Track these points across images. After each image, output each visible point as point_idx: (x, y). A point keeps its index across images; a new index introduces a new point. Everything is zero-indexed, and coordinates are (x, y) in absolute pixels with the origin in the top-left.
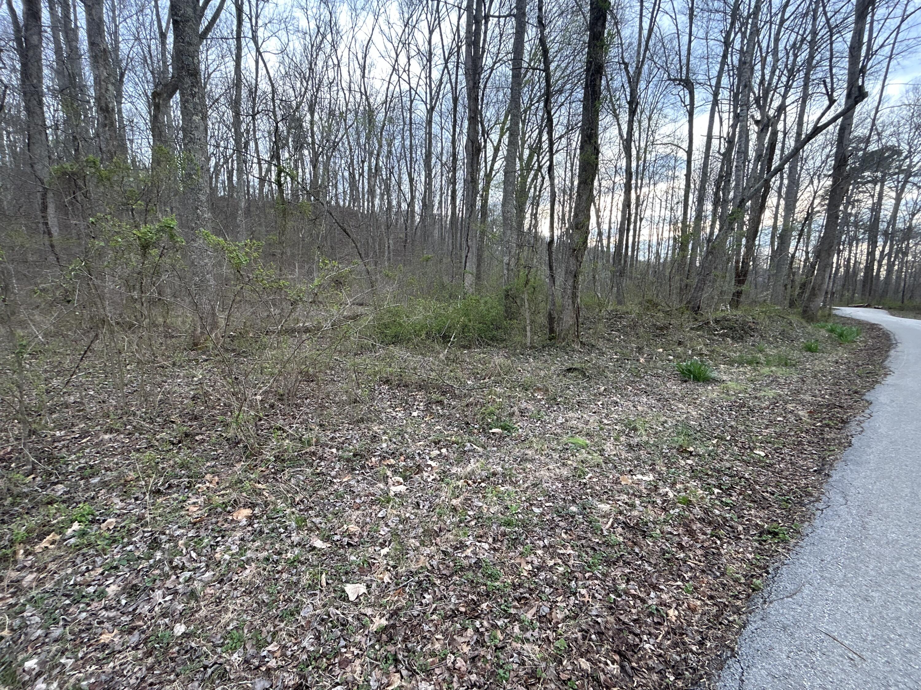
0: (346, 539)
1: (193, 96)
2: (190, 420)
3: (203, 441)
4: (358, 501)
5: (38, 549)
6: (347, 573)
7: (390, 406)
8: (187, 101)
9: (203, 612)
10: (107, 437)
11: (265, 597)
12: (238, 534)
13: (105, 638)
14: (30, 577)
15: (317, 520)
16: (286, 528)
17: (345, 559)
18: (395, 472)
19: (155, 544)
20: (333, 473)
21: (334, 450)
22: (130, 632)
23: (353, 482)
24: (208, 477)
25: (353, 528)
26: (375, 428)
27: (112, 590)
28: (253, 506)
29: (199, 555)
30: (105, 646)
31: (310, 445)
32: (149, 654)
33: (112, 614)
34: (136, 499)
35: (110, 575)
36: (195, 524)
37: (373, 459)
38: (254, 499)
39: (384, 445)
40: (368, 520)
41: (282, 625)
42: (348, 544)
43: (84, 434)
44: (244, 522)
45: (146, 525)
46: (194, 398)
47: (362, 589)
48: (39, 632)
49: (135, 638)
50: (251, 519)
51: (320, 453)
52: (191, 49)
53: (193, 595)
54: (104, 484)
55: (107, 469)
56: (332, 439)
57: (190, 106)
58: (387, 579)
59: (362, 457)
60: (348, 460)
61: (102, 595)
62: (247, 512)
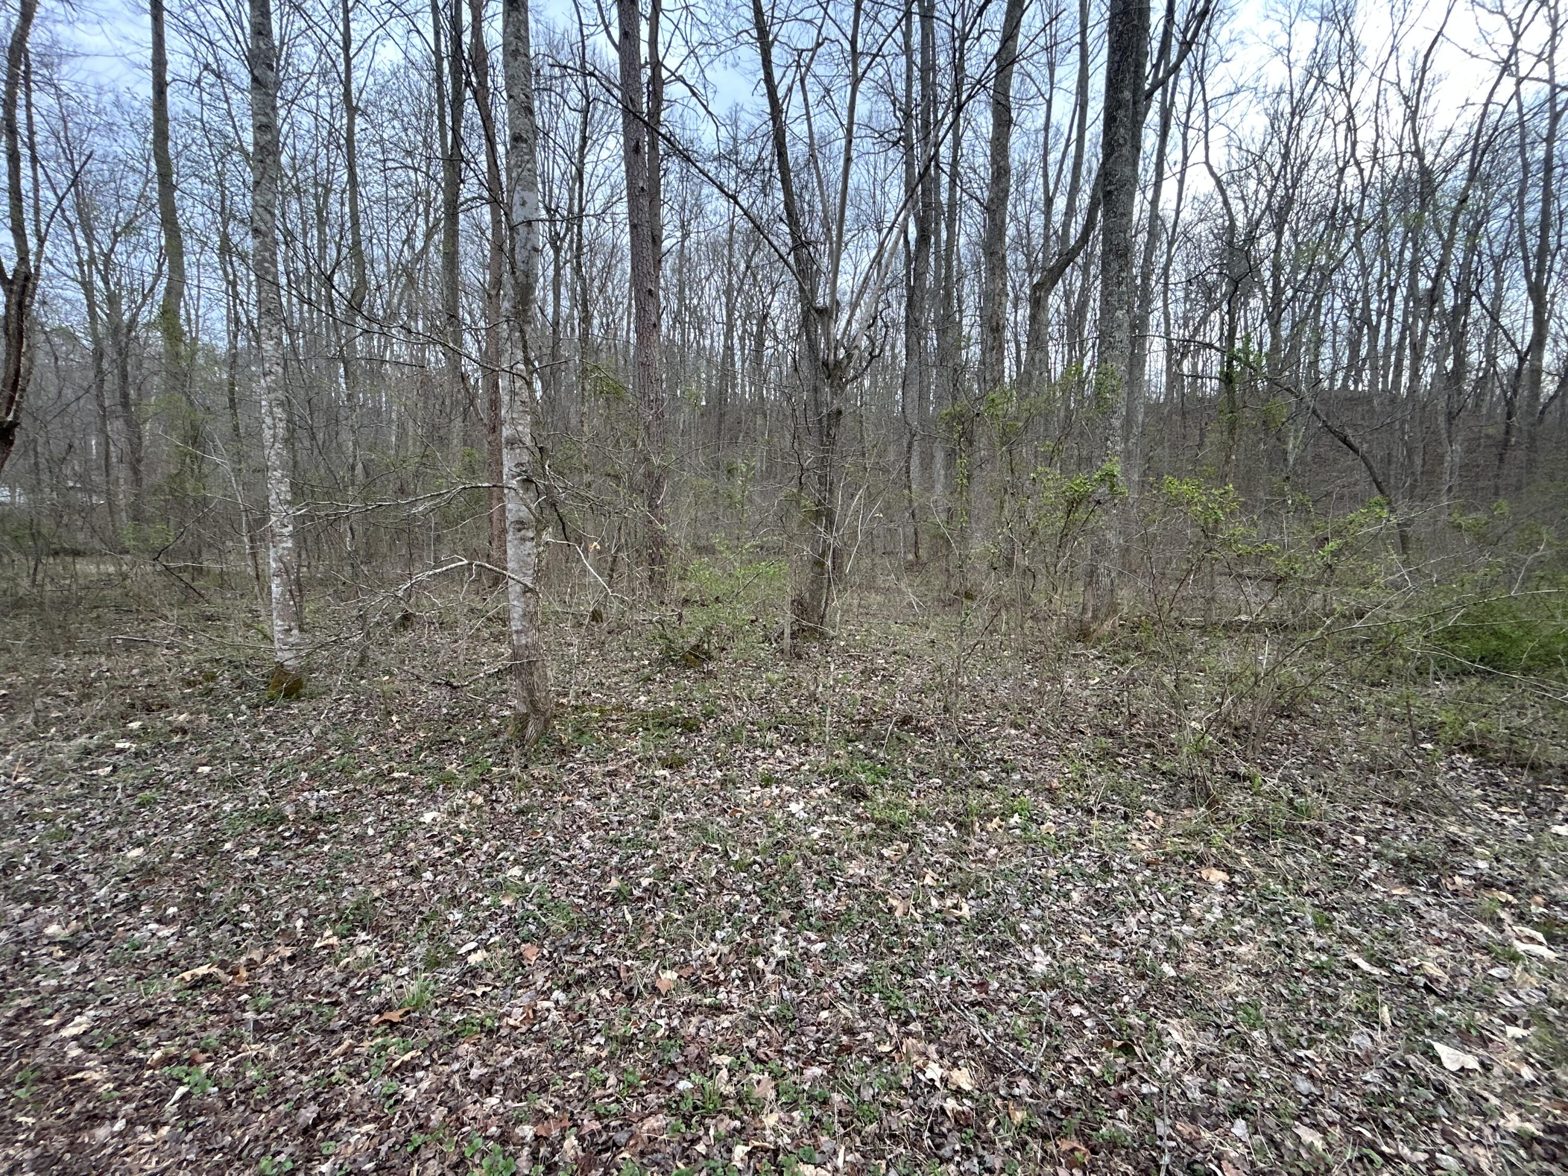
0: (1422, 981)
1: (1119, 284)
2: (1104, 734)
3: (1127, 767)
4: (1434, 931)
5: (990, 826)
6: (1431, 1026)
7: (1484, 799)
8: (1110, 294)
9: (1191, 967)
10: (1013, 732)
11: (1284, 992)
12: (1218, 899)
13: (1085, 938)
14: (993, 851)
15: (1354, 931)
16: (1295, 919)
17: (1423, 1007)
18: (1521, 918)
19: (1106, 868)
20: (1368, 873)
21: (1361, 840)
22: (1112, 945)
23: (1416, 902)
24: (1150, 813)
25: (1431, 968)
26: (1454, 829)
27: (1075, 895)
28: (1230, 872)
29: (1168, 900)
30: (1089, 948)
31: (1309, 817)
32: (1142, 977)
33: (1087, 920)
34: (1068, 811)
35: (1067, 881)
36: (1148, 864)
37: (1458, 879)
38: (1228, 861)
39: (1482, 865)
40: (1465, 969)
41: (1323, 1036)
42: (1426, 986)
43: (990, 723)
44: (1221, 887)
45: (1090, 842)
46: (1100, 707)
47: (1472, 1063)
48: (1018, 905)
49: (1118, 954)
50: (1232, 887)
51: (1330, 833)
52: (1124, 221)
53: (1172, 941)
54: (1028, 784)
55: (1025, 769)
56: (1353, 819)
57: (1113, 300)
58: (1527, 1074)
59: (1431, 867)
60: (1397, 863)
61: (1067, 896)
62: (1224, 876)
